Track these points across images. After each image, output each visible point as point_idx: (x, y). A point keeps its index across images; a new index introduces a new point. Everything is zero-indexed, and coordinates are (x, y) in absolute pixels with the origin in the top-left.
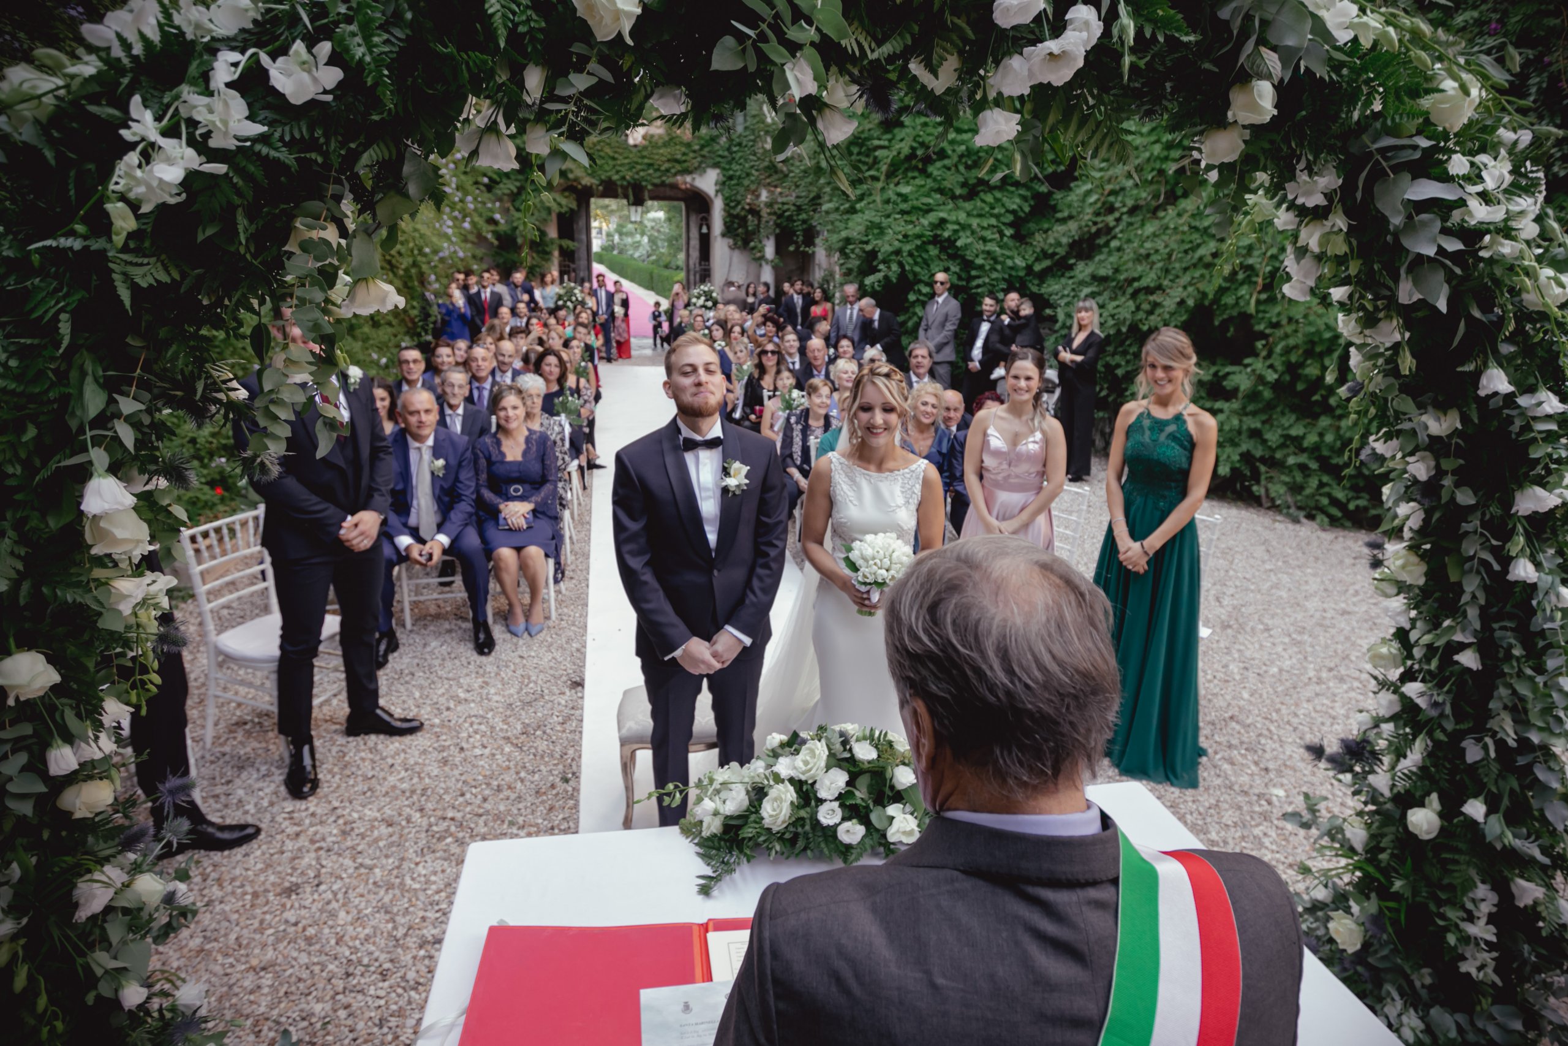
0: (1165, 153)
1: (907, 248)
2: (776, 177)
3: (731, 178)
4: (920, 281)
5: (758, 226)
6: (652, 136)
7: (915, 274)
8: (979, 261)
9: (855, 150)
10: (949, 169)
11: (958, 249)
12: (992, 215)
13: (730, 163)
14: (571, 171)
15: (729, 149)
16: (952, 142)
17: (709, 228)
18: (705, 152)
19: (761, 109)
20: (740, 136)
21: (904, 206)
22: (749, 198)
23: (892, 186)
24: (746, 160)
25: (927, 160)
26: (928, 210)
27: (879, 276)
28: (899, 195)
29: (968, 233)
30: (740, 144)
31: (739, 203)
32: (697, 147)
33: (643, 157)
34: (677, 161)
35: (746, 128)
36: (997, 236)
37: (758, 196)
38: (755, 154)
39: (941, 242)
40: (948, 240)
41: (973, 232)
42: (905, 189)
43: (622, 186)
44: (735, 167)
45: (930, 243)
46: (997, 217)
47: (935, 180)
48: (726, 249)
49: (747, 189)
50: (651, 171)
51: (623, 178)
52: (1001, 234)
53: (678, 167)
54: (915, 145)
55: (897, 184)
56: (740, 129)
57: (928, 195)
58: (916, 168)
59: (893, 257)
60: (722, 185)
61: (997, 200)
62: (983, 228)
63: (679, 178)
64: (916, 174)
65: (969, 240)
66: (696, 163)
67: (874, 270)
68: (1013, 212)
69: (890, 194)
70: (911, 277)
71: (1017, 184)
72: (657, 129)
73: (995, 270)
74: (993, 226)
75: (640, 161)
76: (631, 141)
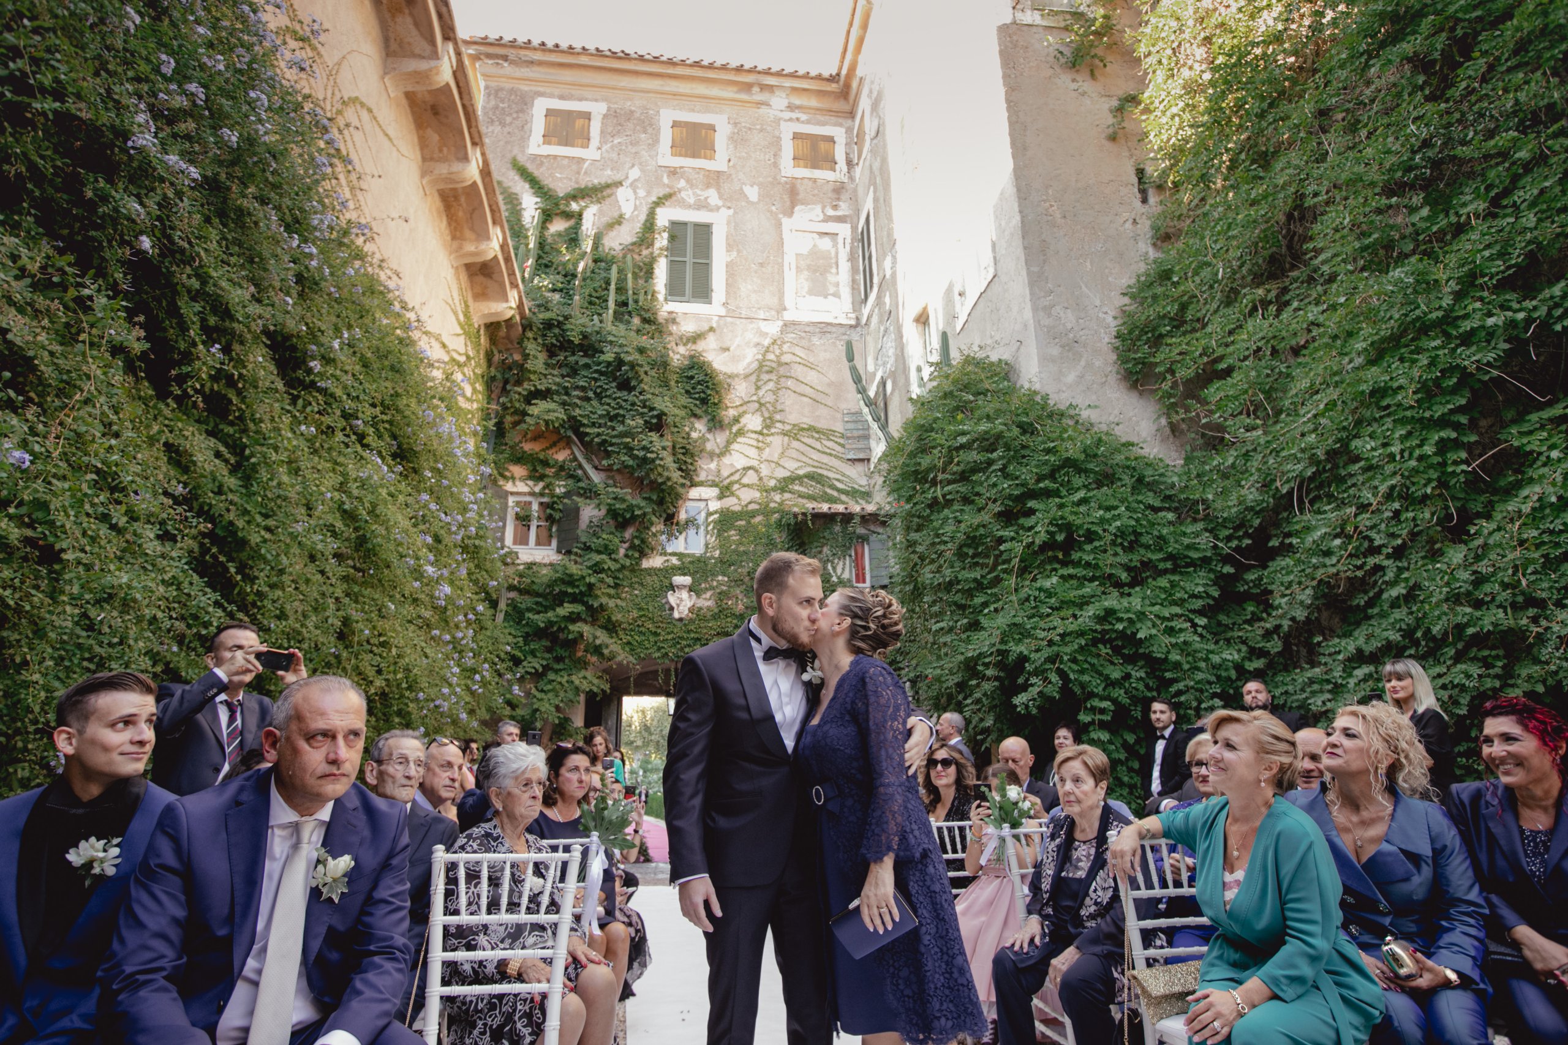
1: (1067, 650)
4: (1092, 695)
7: (1083, 686)
8: (1175, 656)
9: (970, 552)
10: (1104, 551)
11: (1139, 645)
12: (1172, 603)
14: (607, 647)
16: (1102, 521)
21: (1052, 602)
23: (1028, 582)
25: (1070, 544)
26: (1083, 603)
27: (1034, 691)
28: (1040, 589)
29: (1148, 623)
36: (1186, 626)
39: (1112, 640)
40: (1122, 634)
41: (1154, 624)
42: (1049, 583)
45: (1097, 641)
46: (1181, 603)
47: (1088, 564)
52: (1194, 625)
54: (1053, 529)
55: (1034, 580)
57: (1081, 586)
58: (1055, 559)
59: (1049, 666)
61: (1174, 585)
62: (1165, 618)
64: (1057, 565)
65: (1154, 632)
67: (1025, 688)
68: (1199, 597)
69: (1028, 590)
70: (1077, 690)
71: (1192, 563)
72: (706, 602)
73: (1198, 669)
74: (1177, 615)
75: (685, 635)
76: (676, 615)
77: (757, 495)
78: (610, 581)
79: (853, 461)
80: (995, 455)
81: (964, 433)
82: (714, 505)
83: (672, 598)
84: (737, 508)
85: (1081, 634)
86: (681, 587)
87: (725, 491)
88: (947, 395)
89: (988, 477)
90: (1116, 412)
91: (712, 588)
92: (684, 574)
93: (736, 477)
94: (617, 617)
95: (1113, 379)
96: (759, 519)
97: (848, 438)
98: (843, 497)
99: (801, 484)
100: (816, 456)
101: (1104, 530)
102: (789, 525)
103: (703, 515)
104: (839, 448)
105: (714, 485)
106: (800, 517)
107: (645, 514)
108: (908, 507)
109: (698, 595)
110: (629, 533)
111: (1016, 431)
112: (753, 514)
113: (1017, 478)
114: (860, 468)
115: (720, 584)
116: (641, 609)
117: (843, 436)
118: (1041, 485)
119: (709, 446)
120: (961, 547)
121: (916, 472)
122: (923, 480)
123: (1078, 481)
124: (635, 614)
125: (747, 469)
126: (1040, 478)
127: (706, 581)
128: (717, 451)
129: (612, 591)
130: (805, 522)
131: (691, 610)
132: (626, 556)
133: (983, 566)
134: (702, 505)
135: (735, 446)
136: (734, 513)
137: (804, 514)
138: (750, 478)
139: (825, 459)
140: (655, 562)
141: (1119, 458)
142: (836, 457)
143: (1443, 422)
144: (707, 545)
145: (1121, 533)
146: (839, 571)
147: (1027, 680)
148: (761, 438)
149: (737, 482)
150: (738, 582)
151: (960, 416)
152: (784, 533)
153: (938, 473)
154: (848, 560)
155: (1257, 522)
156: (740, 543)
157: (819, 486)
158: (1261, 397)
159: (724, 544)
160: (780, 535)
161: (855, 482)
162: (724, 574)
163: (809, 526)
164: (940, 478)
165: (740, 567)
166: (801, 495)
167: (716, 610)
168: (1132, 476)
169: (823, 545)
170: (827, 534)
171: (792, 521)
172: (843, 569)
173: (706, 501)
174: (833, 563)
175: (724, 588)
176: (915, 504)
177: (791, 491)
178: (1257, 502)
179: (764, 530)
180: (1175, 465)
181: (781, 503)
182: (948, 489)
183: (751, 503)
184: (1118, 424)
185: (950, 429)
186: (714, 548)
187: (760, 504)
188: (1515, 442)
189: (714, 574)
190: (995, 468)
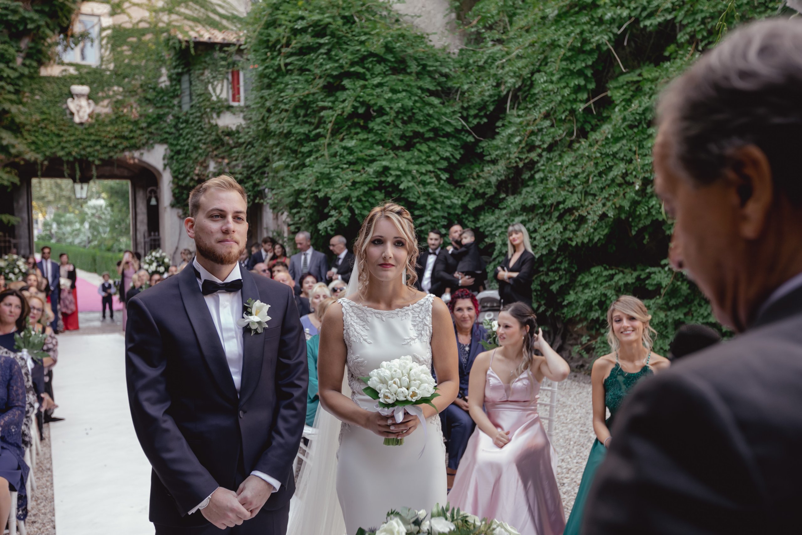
0: (574, 96)
1: (355, 194)
2: (223, 149)
3: (178, 152)
6: (99, 115)
8: (421, 202)
9: (302, 112)
10: (388, 124)
11: (402, 191)
12: (429, 163)
13: (177, 139)
14: (13, 146)
15: (175, 126)
16: (389, 101)
17: (157, 200)
18: (152, 129)
19: (206, 88)
20: (187, 113)
21: (351, 158)
22: (198, 170)
23: (337, 141)
24: (193, 135)
25: (367, 117)
26: (372, 160)
27: (331, 220)
28: (345, 148)
29: (410, 178)
30: (186, 121)
31: (187, 175)
32: (144, 125)
33: (90, 134)
34: (124, 138)
35: (192, 107)
36: (434, 179)
37: (207, 167)
38: (201, 129)
39: (385, 188)
40: (392, 184)
41: (413, 178)
42: (351, 144)
43: (68, 162)
44: (182, 142)
45: (376, 188)
46: (433, 163)
47: (376, 134)
48: (176, 219)
49: (195, 161)
50: (98, 147)
51: (69, 154)
52: (439, 178)
53: (126, 143)
54: (357, 104)
55: (342, 140)
56: (186, 107)
57: (371, 148)
58: (358, 125)
59: (343, 203)
60: (170, 160)
61: (432, 149)
62: (422, 174)
63: (127, 154)
64: (358, 130)
65: (411, 184)
66: (143, 139)
67: (326, 216)
68: (447, 159)
69: (337, 148)
71: (447, 135)
72: (104, 108)
73: (436, 209)
74: (430, 172)
75: (86, 138)
76: (77, 120)
77: (146, 14)
78: (10, 88)
80: (322, 41)
81: (302, 18)
82: (107, 21)
83: (72, 105)
84: (128, 26)
85: (366, 183)
86: (80, 96)
87: (116, 8)
89: (317, 58)
90: (420, 5)
91: (108, 97)
92: (82, 84)
94: (21, 119)
96: (148, 37)
99: (187, 6)
101: (391, 108)
102: (175, 48)
103: (96, 30)
105: (105, 2)
106: (184, 45)
107: (38, 27)
108: (261, 68)
109: (96, 102)
110: (25, 43)
111: (340, 22)
112: (143, 32)
113: (337, 61)
115: (116, 93)
116: (43, 113)
118: (352, 69)
120: (296, 107)
121: (268, 41)
122: (272, 48)
123: (379, 68)
124: (38, 117)
126: (353, 64)
127: (103, 90)
129: (13, 97)
130: (188, 47)
131: (90, 116)
132: (24, 65)
133: (311, 123)
134: (95, 20)
136: (126, 30)
137: (187, 42)
140: (54, 71)
141: (410, 51)
143: (580, 73)
144: (102, 58)
145: (404, 110)
146: (218, 91)
147: (329, 212)
150: (132, 92)
151: (301, 2)
152: (172, 53)
153: (282, 47)
154: (225, 82)
155: (491, 108)
156: (132, 58)
157: (203, 10)
158: (507, 19)
159: (117, 58)
160: (167, 55)
161: (235, 9)
162: (119, 85)
163: (192, 51)
164: (284, 50)
165: (134, 79)
166: (187, 18)
167: (113, 117)
168: (418, 66)
169: (205, 69)
170: (207, 59)
171: (177, 45)
172: (222, 90)
173: (99, 16)
174: (213, 85)
175: (120, 97)
176: (267, 67)
177: (178, 13)
178: (490, 96)
179: (154, 47)
180: (454, 54)
181: (169, 24)
182: (288, 61)
183: (141, 21)
184: (419, 17)
185: (292, 13)
186: (109, 62)
187: (149, 23)
188: (609, 93)
189: (110, 85)
190: (322, 51)
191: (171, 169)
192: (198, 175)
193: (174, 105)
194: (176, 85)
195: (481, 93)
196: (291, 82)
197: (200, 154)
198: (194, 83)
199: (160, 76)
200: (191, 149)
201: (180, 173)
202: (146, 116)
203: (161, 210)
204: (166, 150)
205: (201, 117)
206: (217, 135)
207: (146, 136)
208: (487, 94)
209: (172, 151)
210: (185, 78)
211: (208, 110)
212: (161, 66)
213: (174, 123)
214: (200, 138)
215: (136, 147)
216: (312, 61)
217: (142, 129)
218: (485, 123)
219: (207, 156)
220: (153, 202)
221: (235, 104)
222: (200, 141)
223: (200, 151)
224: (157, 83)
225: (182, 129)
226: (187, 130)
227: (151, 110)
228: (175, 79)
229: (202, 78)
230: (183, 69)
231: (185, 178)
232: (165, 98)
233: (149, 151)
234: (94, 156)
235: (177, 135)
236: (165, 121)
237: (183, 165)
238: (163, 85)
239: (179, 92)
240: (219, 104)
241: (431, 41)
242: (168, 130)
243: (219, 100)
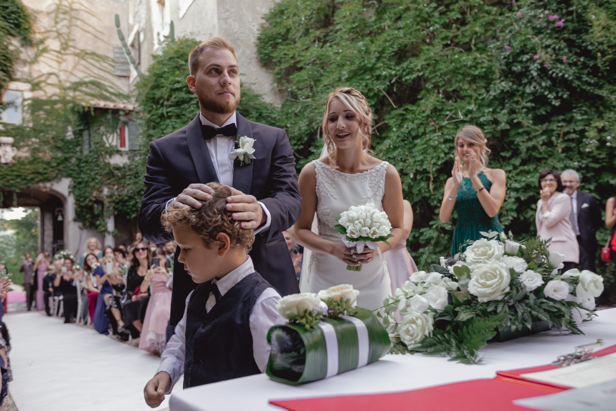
2: (113, 179)
3: (80, 183)
5: (102, 210)
6: (20, 158)
13: (79, 174)
15: (78, 166)
17: (63, 216)
18: (61, 167)
19: (102, 139)
20: (87, 156)
22: (95, 194)
24: (91, 171)
30: (86, 162)
31: (86, 198)
32: (54, 164)
33: (13, 171)
34: (39, 173)
35: (90, 152)
37: (101, 192)
38: (98, 166)
44: (82, 176)
48: (77, 230)
49: (93, 188)
50: (19, 180)
53: (40, 177)
56: (86, 152)
60: (73, 189)
63: (41, 185)
66: (54, 174)
72: (24, 153)
75: (10, 173)
76: (3, 161)
77: (57, 91)
79: (120, 77)
81: (178, 82)
82: (28, 95)
84: (44, 98)
86: (6, 144)
87: (35, 86)
88: (171, 59)
89: (189, 107)
90: (254, 78)
91: (28, 145)
92: (8, 136)
93: (43, 78)
95: (254, 61)
96: (59, 106)
97: (117, 63)
98: (113, 97)
99: (87, 87)
100: (96, 71)
102: (79, 112)
103: (19, 101)
104: (111, 68)
105: (27, 81)
106: (86, 109)
108: (148, 116)
109: (19, 148)
112: (55, 102)
114: (123, 80)
115: (34, 143)
117: (113, 61)
119: (23, 56)
121: (154, 98)
122: (157, 103)
125: (50, 74)
127: (23, 141)
128: (29, 60)
130: (89, 111)
131: (14, 158)
134: (19, 94)
135: (41, 59)
136: (42, 101)
137: (89, 107)
138: (53, 80)
139: (102, 73)
141: (251, 103)
142: (109, 73)
144: (23, 119)
146: (110, 140)
148: (59, 55)
149: (44, 81)
150: (46, 143)
151: (177, 72)
152: (76, 117)
153: (164, 100)
154: (115, 135)
155: (306, 139)
156: (46, 119)
157: (98, 89)
158: (313, 83)
159: (35, 119)
160: (73, 118)
161: (121, 89)
162: (36, 137)
163: (93, 113)
164: (166, 103)
165: (48, 134)
166: (87, 94)
167: (31, 159)
168: (257, 113)
169: (100, 125)
170: (103, 119)
171: (81, 110)
172: (113, 140)
173: (22, 91)
174: (106, 136)
175: (36, 146)
176: (152, 115)
177: (80, 91)
178: (306, 130)
179: (63, 113)
180: (278, 108)
181: (74, 98)
182: (169, 109)
183: (54, 95)
184: (254, 84)
185: (172, 78)
186: (29, 121)
187: (60, 97)
188: (386, 122)
189: (29, 137)
190: (194, 102)
191: (74, 194)
192: (95, 197)
193: (77, 151)
194: (79, 138)
195: (300, 130)
196: (171, 124)
197: (97, 183)
198: (92, 136)
199: (67, 131)
200: (90, 180)
201: (81, 197)
202: (56, 159)
203: (66, 224)
204: (70, 182)
205: (98, 158)
206: (110, 170)
207: (56, 172)
208: (303, 128)
209: (75, 182)
210: (86, 133)
211: (103, 153)
212: (68, 125)
213: (77, 163)
214: (96, 172)
215: (48, 180)
216: (186, 109)
217: (53, 167)
218: (302, 149)
219: (102, 184)
220: (60, 218)
221: (122, 149)
222: (97, 174)
223: (97, 181)
224: (65, 136)
225: (83, 167)
226: (86, 168)
227: (60, 155)
228: (78, 134)
229: (98, 132)
230: (84, 127)
231: (85, 200)
232: (71, 146)
233: (57, 182)
234: (15, 186)
235: (79, 171)
236: (70, 162)
237: (83, 191)
238: (69, 138)
239: (81, 142)
240: (111, 149)
241: (263, 98)
242: (72, 168)
243: (111, 146)
